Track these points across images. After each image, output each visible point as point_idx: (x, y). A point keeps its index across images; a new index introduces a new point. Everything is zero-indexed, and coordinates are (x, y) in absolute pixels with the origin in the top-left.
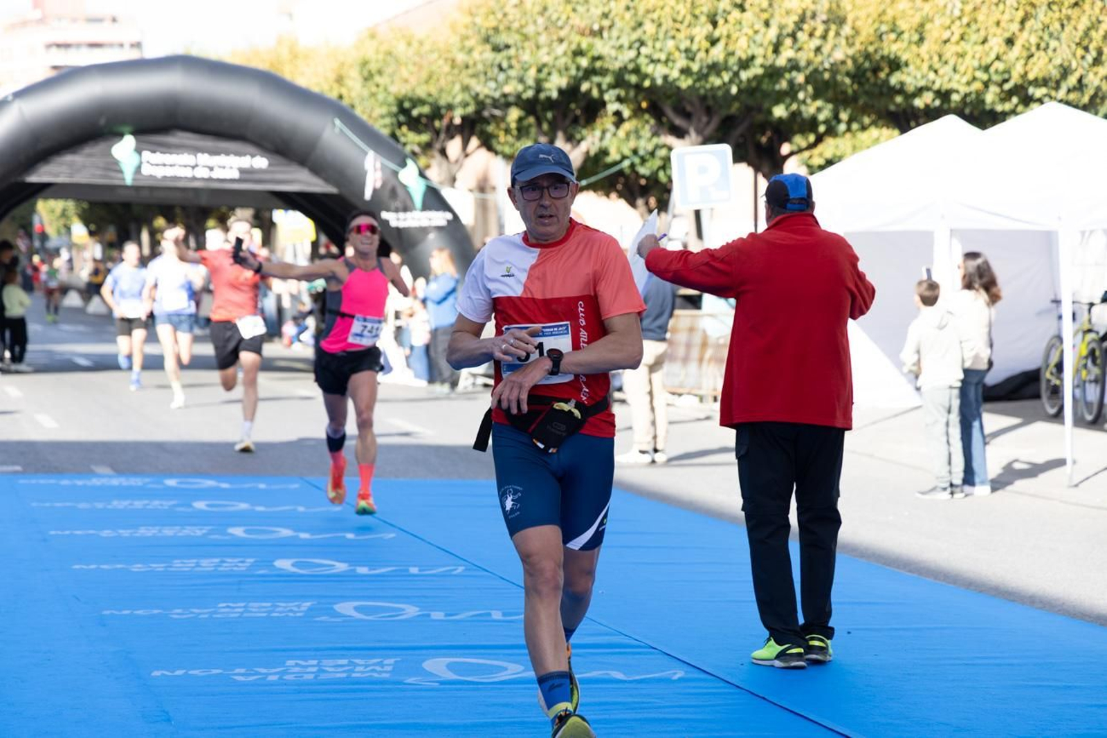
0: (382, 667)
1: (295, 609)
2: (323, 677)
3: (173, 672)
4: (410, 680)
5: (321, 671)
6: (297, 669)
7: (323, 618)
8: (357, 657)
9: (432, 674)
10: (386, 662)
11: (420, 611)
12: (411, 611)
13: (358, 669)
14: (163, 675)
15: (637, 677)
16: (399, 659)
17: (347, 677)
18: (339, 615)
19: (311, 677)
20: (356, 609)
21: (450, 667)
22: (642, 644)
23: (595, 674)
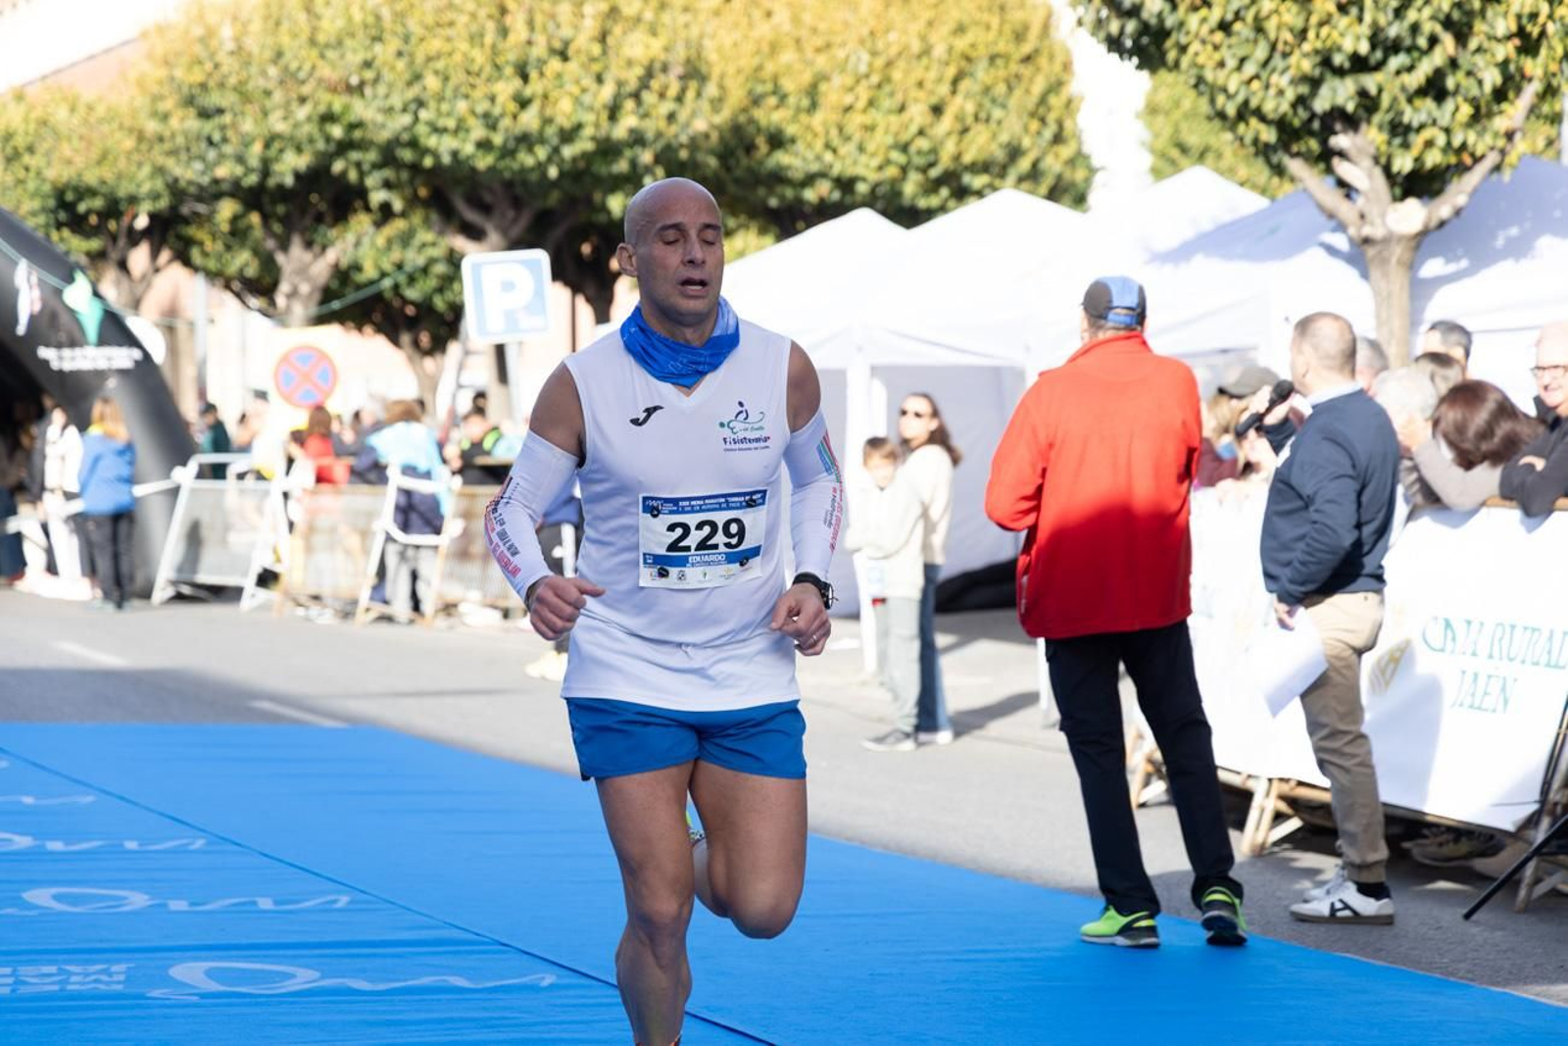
0: (110, 975)
2: (23, 990)
4: (155, 993)
7: (10, 911)
8: (70, 962)
9: (185, 985)
10: (115, 968)
11: (151, 899)
12: (138, 900)
13: (74, 979)
15: (489, 985)
16: (131, 965)
17: (61, 990)
18: (31, 907)
19: (6, 990)
20: (57, 898)
21: (209, 973)
22: (486, 940)
23: (425, 981)
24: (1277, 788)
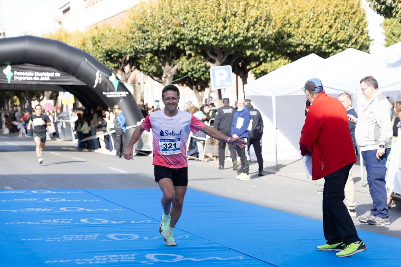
0: (131, 257)
1: (93, 237)
2: (109, 262)
3: (53, 261)
4: (143, 262)
5: (108, 260)
6: (99, 259)
7: (104, 240)
8: (120, 254)
9: (150, 260)
10: (132, 256)
11: (139, 237)
12: (136, 237)
13: (122, 258)
14: (49, 262)
15: (227, 259)
16: (136, 255)
17: (119, 262)
18: (110, 239)
19: (105, 262)
20: (115, 236)
22: (225, 247)
23: (210, 258)
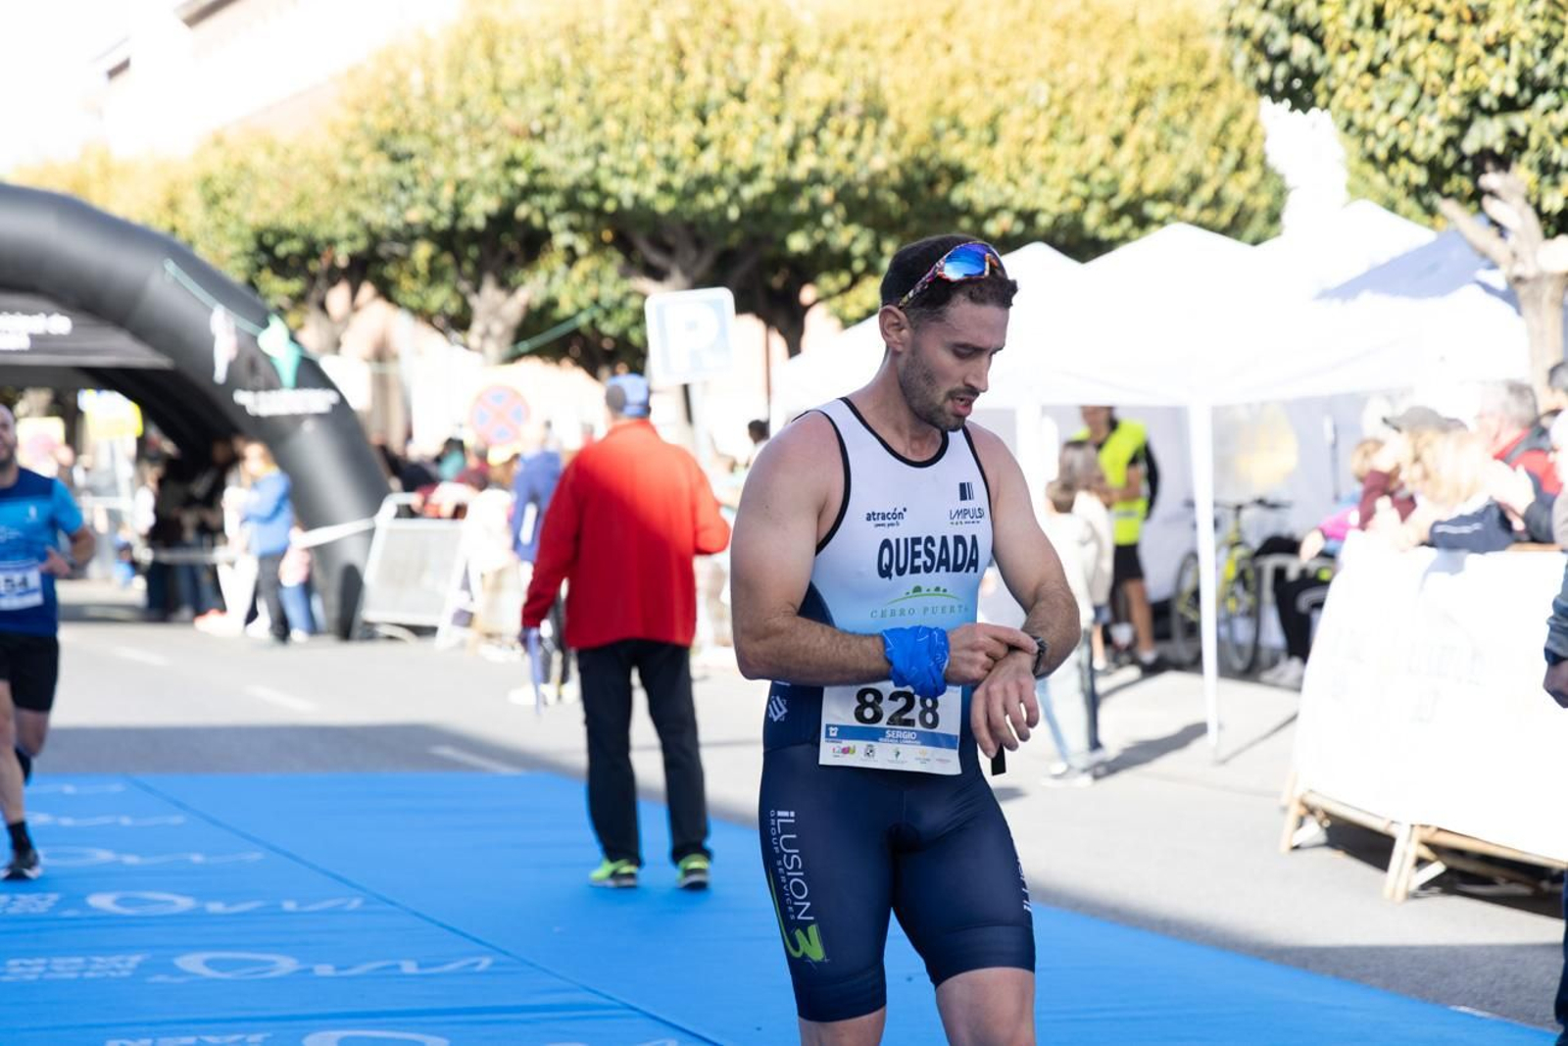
1: (119, 966)
8: (209, 1033)
10: (251, 1039)
12: (286, 965)
16: (269, 1035)
18: (182, 973)
21: (342, 1043)
22: (618, 1004)
24: (1419, 834)
